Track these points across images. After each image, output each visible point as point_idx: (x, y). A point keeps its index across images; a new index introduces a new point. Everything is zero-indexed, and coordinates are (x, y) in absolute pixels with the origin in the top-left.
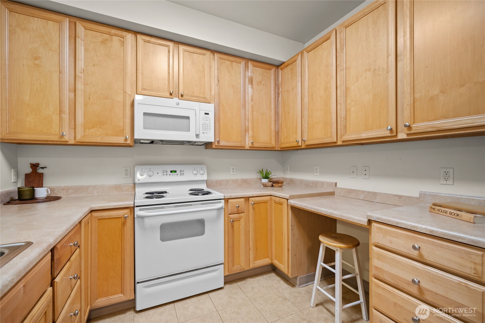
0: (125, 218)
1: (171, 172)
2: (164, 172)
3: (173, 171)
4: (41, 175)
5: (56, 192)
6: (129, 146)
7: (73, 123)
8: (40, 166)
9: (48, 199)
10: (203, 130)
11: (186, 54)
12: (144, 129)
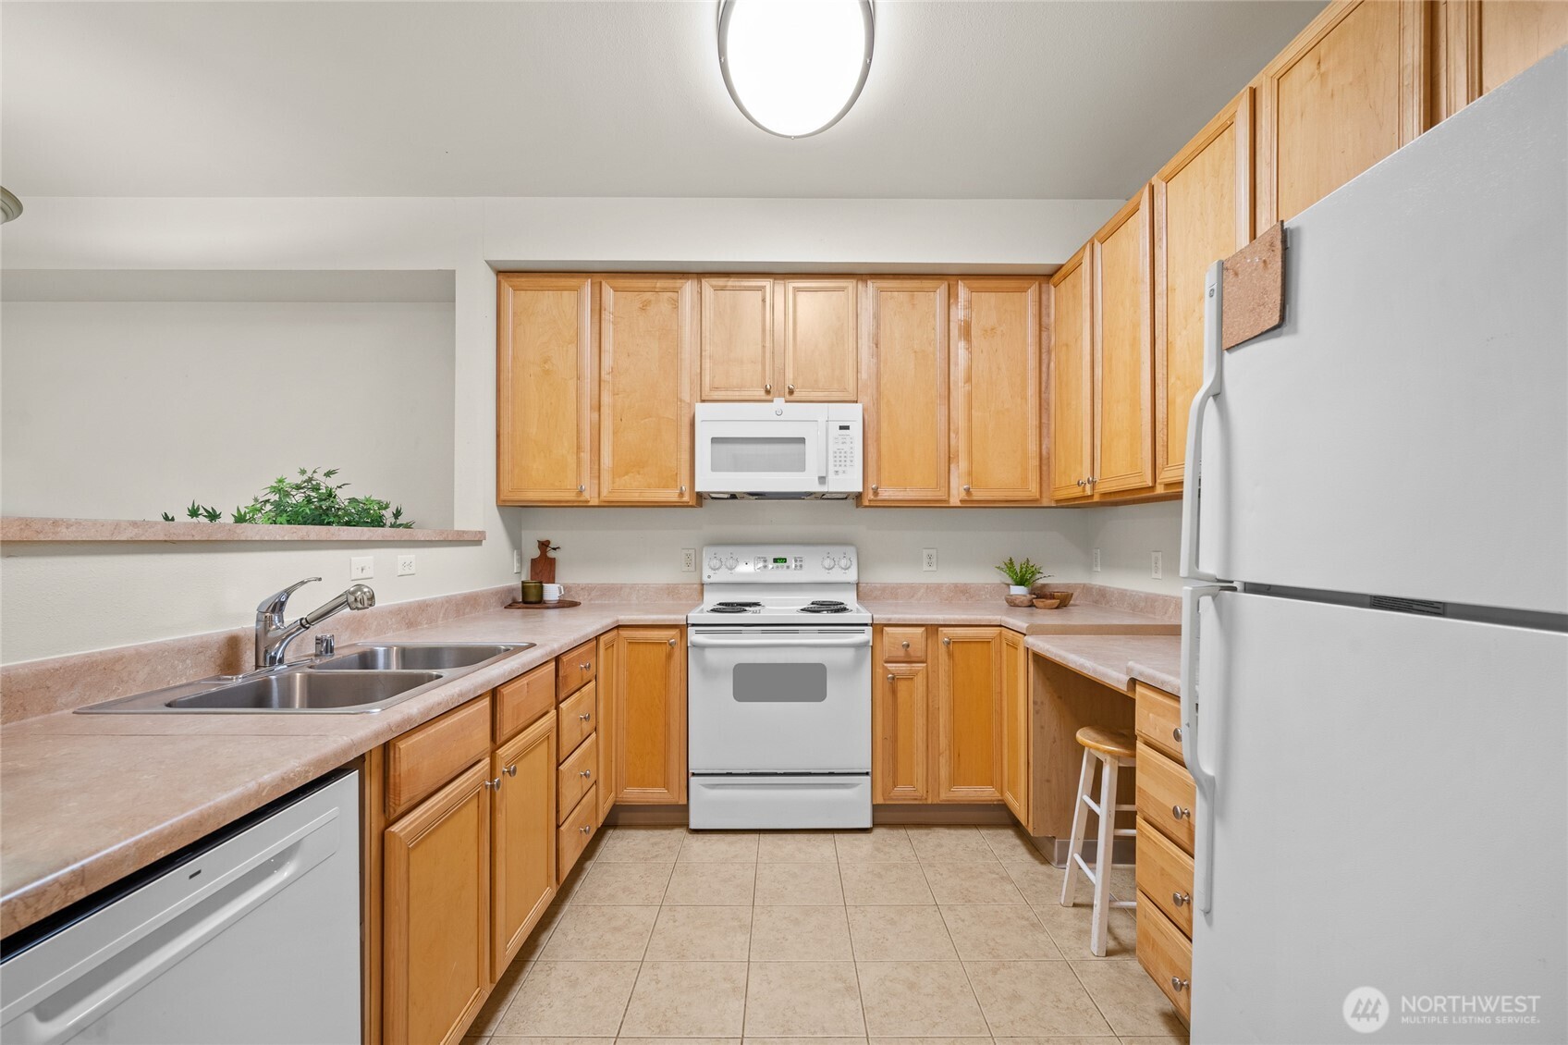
0: (670, 644)
1: (776, 560)
2: (759, 561)
3: (780, 559)
4: (552, 562)
5: (573, 593)
6: (685, 506)
7: (597, 467)
9: (566, 604)
10: (835, 466)
11: (802, 297)
12: (713, 471)
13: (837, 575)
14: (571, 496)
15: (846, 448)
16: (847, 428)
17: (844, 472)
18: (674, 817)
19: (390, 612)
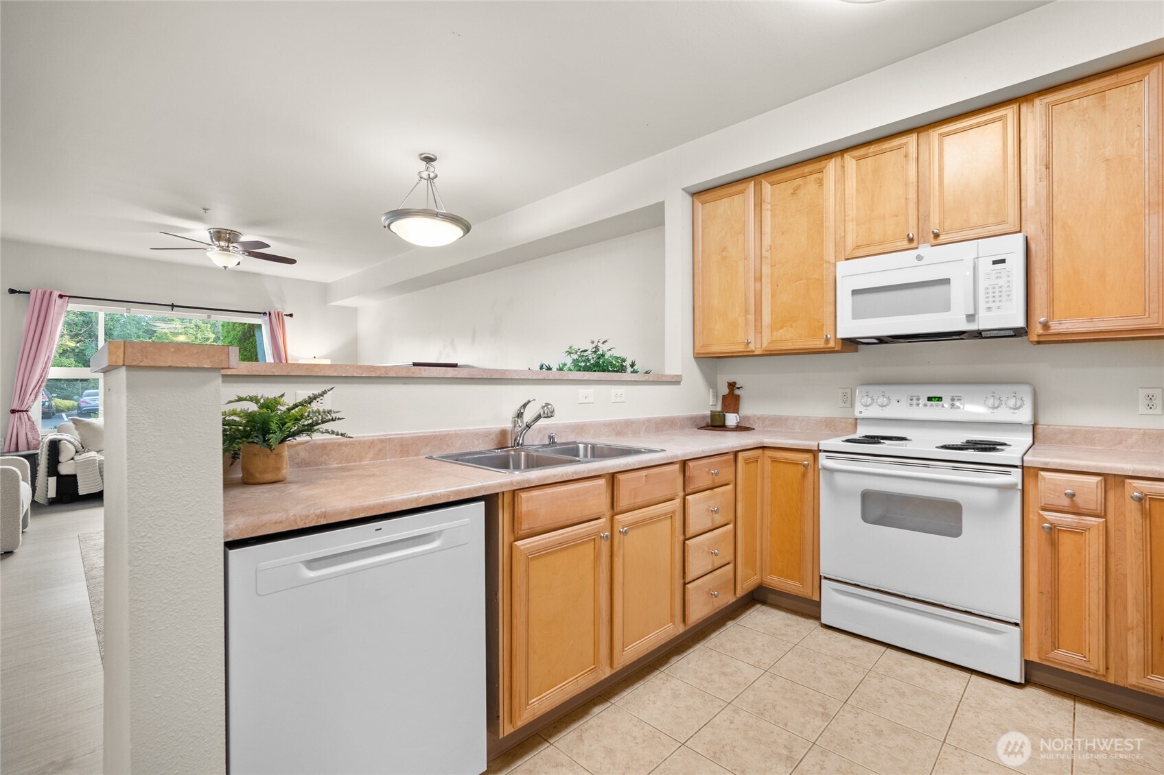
0: (804, 466)
1: (930, 399)
2: (911, 400)
3: (935, 398)
4: (737, 398)
5: (750, 421)
6: (832, 351)
8: (737, 386)
9: (740, 428)
10: (988, 302)
11: (948, 141)
12: (853, 319)
13: (1003, 415)
14: (740, 348)
15: (1001, 282)
16: (1003, 261)
17: (999, 307)
18: (809, 609)
19: (604, 424)
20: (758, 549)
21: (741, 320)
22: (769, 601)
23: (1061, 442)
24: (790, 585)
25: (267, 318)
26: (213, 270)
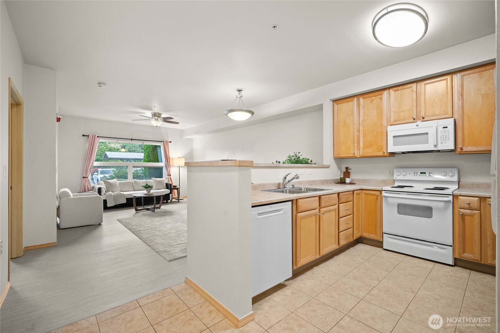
0: (377, 195)
1: (421, 173)
2: (415, 173)
3: (423, 173)
4: (349, 173)
5: (355, 181)
6: (385, 156)
7: (359, 147)
8: (349, 168)
9: (350, 183)
10: (441, 141)
11: (427, 86)
12: (394, 146)
13: (447, 178)
14: (352, 155)
15: (446, 134)
16: (447, 127)
17: (445, 143)
18: (379, 244)
20: (360, 224)
21: (352, 146)
22: (364, 242)
23: (468, 188)
24: (372, 236)
25: (163, 143)
26: (153, 127)
